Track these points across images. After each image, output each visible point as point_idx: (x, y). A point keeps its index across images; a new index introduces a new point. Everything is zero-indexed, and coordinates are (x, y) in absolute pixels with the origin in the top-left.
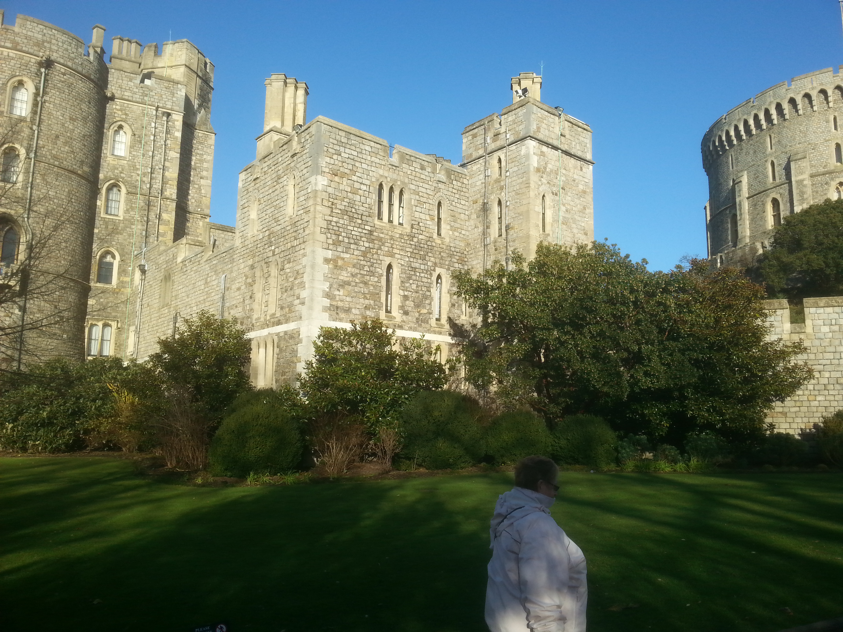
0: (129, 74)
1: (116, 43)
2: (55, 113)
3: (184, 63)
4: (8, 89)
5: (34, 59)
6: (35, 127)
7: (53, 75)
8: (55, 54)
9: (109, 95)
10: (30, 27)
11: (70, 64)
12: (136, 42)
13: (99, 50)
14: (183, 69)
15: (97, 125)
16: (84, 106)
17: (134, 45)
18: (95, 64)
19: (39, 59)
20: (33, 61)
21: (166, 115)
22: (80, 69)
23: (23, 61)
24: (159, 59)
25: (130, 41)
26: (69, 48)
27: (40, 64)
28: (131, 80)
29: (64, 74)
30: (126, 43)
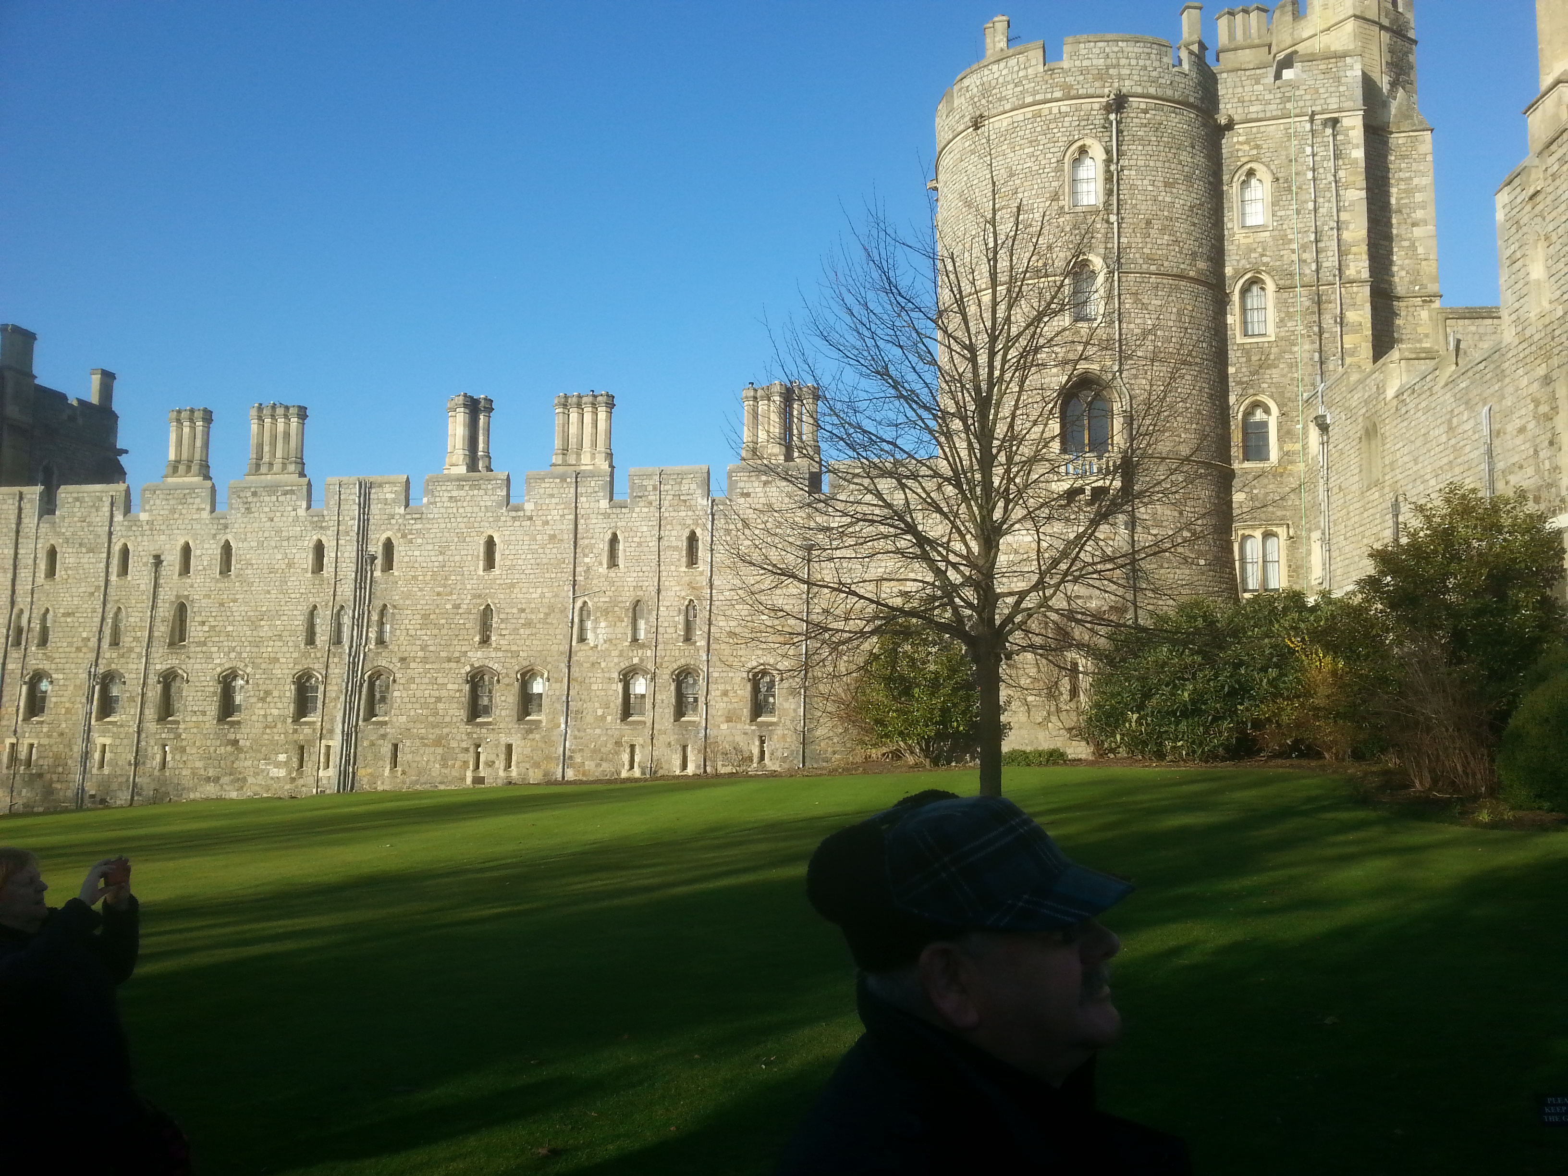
0: (1253, 72)
1: (1223, 23)
2: (1139, 182)
3: (1351, 13)
4: (1066, 165)
5: (1097, 104)
6: (1113, 218)
7: (1129, 120)
8: (1127, 83)
9: (1223, 121)
10: (1084, 52)
11: (1152, 91)
12: (1258, 8)
13: (1195, 48)
14: (1350, 26)
15: (1210, 183)
16: (1184, 156)
17: (1254, 15)
18: (1194, 75)
19: (1105, 100)
20: (1096, 106)
21: (1330, 124)
22: (1169, 93)
23: (1082, 113)
24: (1303, 23)
25: (1246, 11)
26: (1148, 63)
27: (1108, 109)
28: (1258, 82)
29: (1145, 111)
30: (1239, 17)
